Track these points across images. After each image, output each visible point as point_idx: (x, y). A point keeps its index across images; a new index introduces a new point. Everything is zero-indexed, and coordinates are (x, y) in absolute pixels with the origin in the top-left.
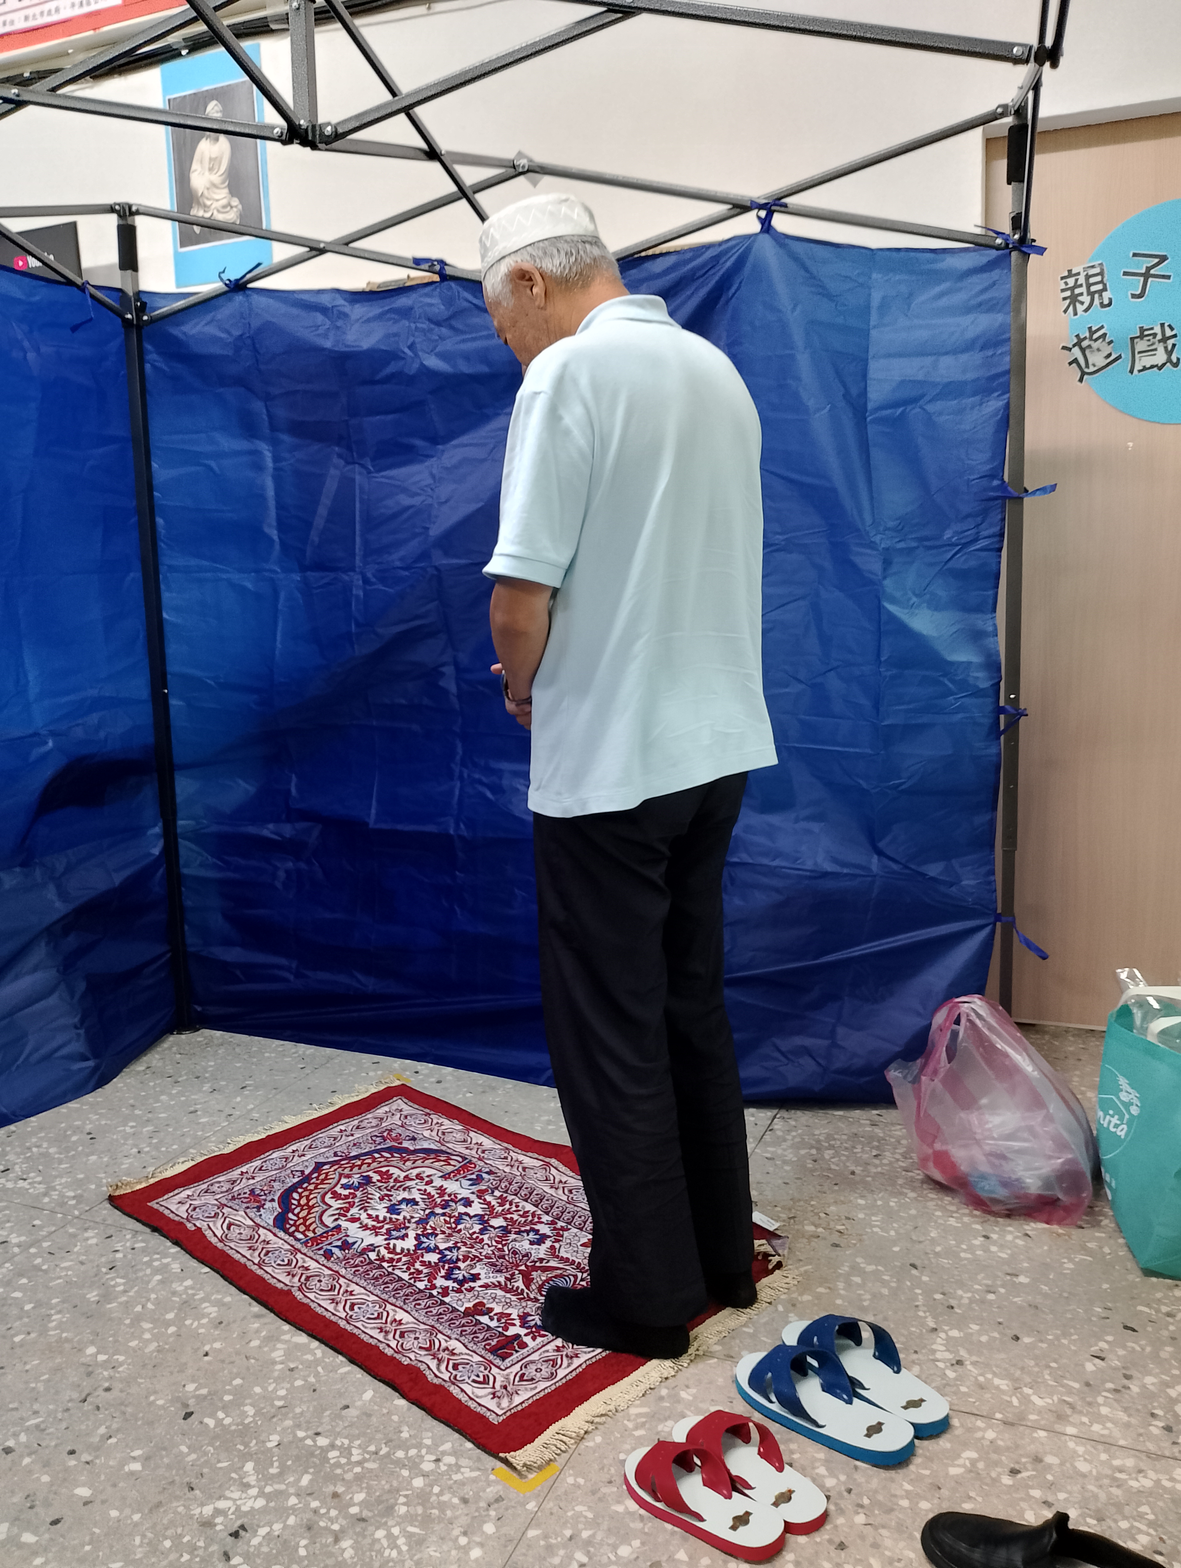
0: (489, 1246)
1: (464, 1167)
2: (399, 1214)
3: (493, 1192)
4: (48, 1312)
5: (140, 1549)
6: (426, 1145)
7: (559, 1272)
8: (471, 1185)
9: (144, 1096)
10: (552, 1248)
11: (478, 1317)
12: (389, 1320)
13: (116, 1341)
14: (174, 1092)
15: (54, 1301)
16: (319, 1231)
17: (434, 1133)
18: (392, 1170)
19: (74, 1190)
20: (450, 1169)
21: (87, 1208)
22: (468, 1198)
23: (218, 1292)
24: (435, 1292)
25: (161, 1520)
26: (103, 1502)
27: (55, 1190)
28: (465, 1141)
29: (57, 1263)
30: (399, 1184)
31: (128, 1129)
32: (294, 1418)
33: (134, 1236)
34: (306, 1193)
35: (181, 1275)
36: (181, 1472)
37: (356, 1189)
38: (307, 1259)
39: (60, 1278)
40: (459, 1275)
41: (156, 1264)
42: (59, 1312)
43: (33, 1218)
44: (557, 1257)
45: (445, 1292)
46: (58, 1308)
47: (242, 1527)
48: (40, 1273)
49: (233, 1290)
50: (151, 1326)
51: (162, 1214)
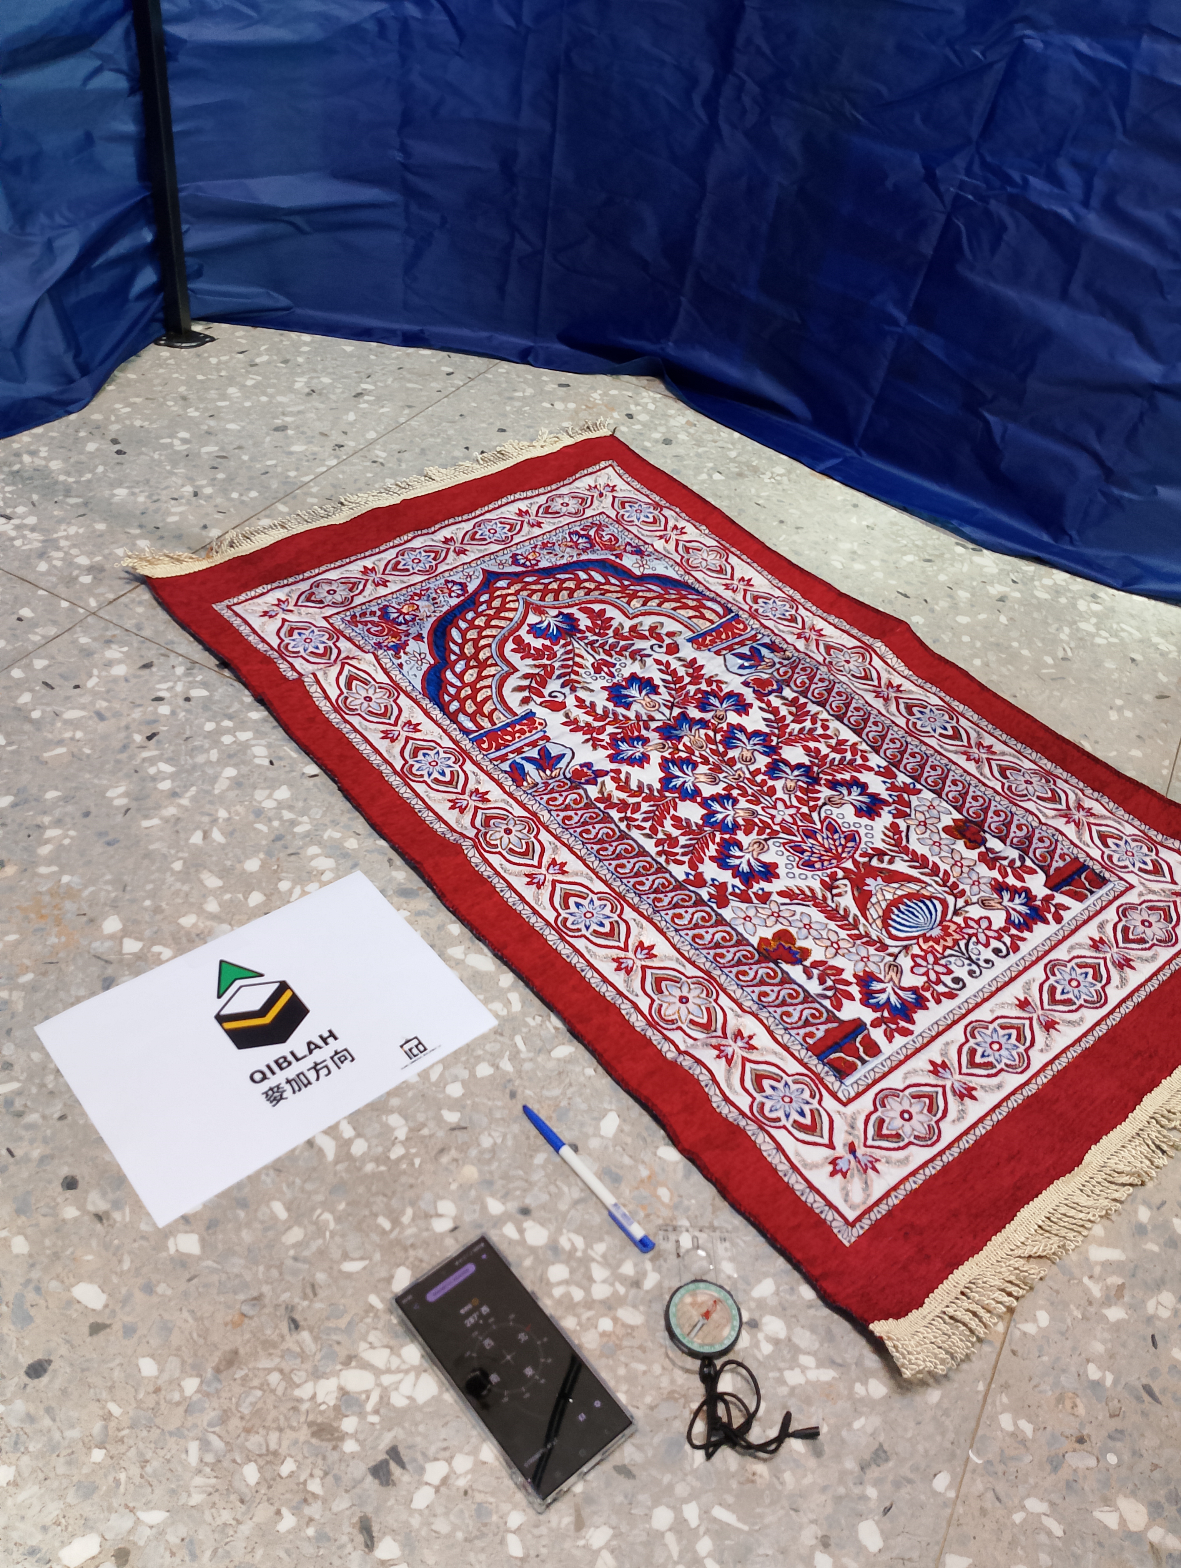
0: (787, 807)
1: (726, 626)
2: (628, 706)
3: (780, 690)
4: (39, 820)
5: (199, 1480)
6: (661, 568)
7: (914, 887)
8: (742, 667)
9: (202, 381)
10: (894, 827)
11: (785, 967)
12: (631, 941)
13: (157, 910)
14: (250, 383)
15: (51, 795)
16: (501, 719)
17: (671, 546)
18: (611, 612)
19: (90, 554)
20: (704, 625)
21: (111, 596)
22: (740, 695)
23: (335, 823)
24: (704, 893)
25: (238, 1405)
26: (129, 1331)
27: (58, 549)
28: (721, 571)
29: (58, 709)
30: (622, 643)
31: (178, 446)
32: (480, 1161)
33: (189, 671)
34: (472, 634)
35: (270, 774)
36: (275, 1273)
37: (555, 640)
38: (483, 777)
39: (60, 743)
40: (743, 860)
41: (227, 739)
42: (58, 822)
43: (18, 602)
44: (906, 851)
45: (721, 896)
46: (57, 813)
47: (394, 1453)
48: (27, 727)
49: (360, 824)
50: (220, 883)
51: (236, 631)
